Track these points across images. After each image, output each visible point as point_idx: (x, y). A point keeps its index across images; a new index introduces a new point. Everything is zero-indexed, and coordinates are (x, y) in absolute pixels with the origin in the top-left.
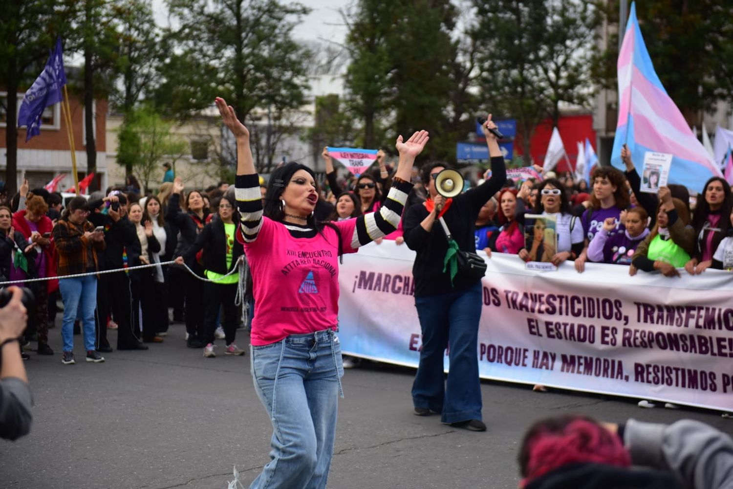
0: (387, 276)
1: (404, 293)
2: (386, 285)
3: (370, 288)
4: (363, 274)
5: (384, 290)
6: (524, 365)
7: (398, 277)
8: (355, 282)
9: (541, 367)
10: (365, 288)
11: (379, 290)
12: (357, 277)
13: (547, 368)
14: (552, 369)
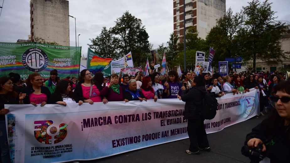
0: (95, 118)
1: (104, 124)
2: (96, 123)
3: (89, 126)
4: (84, 120)
5: (95, 126)
6: (159, 138)
7: (100, 118)
8: (82, 125)
9: (165, 137)
10: (87, 127)
11: (94, 126)
12: (82, 123)
13: (167, 136)
14: (168, 136)
